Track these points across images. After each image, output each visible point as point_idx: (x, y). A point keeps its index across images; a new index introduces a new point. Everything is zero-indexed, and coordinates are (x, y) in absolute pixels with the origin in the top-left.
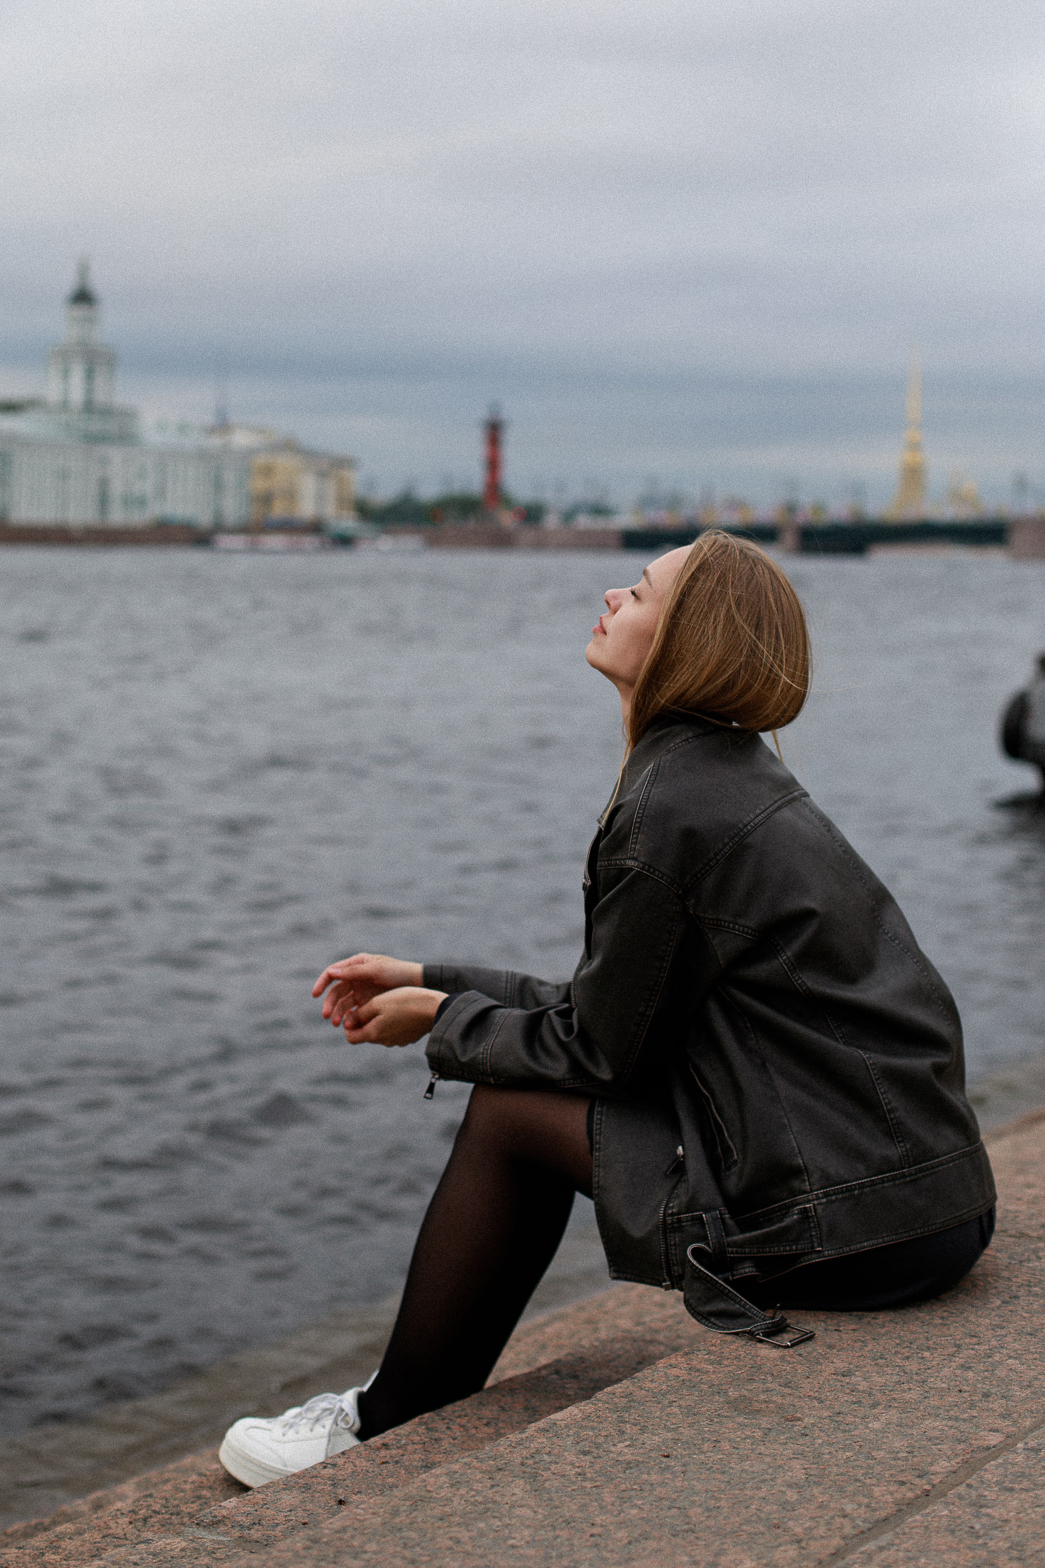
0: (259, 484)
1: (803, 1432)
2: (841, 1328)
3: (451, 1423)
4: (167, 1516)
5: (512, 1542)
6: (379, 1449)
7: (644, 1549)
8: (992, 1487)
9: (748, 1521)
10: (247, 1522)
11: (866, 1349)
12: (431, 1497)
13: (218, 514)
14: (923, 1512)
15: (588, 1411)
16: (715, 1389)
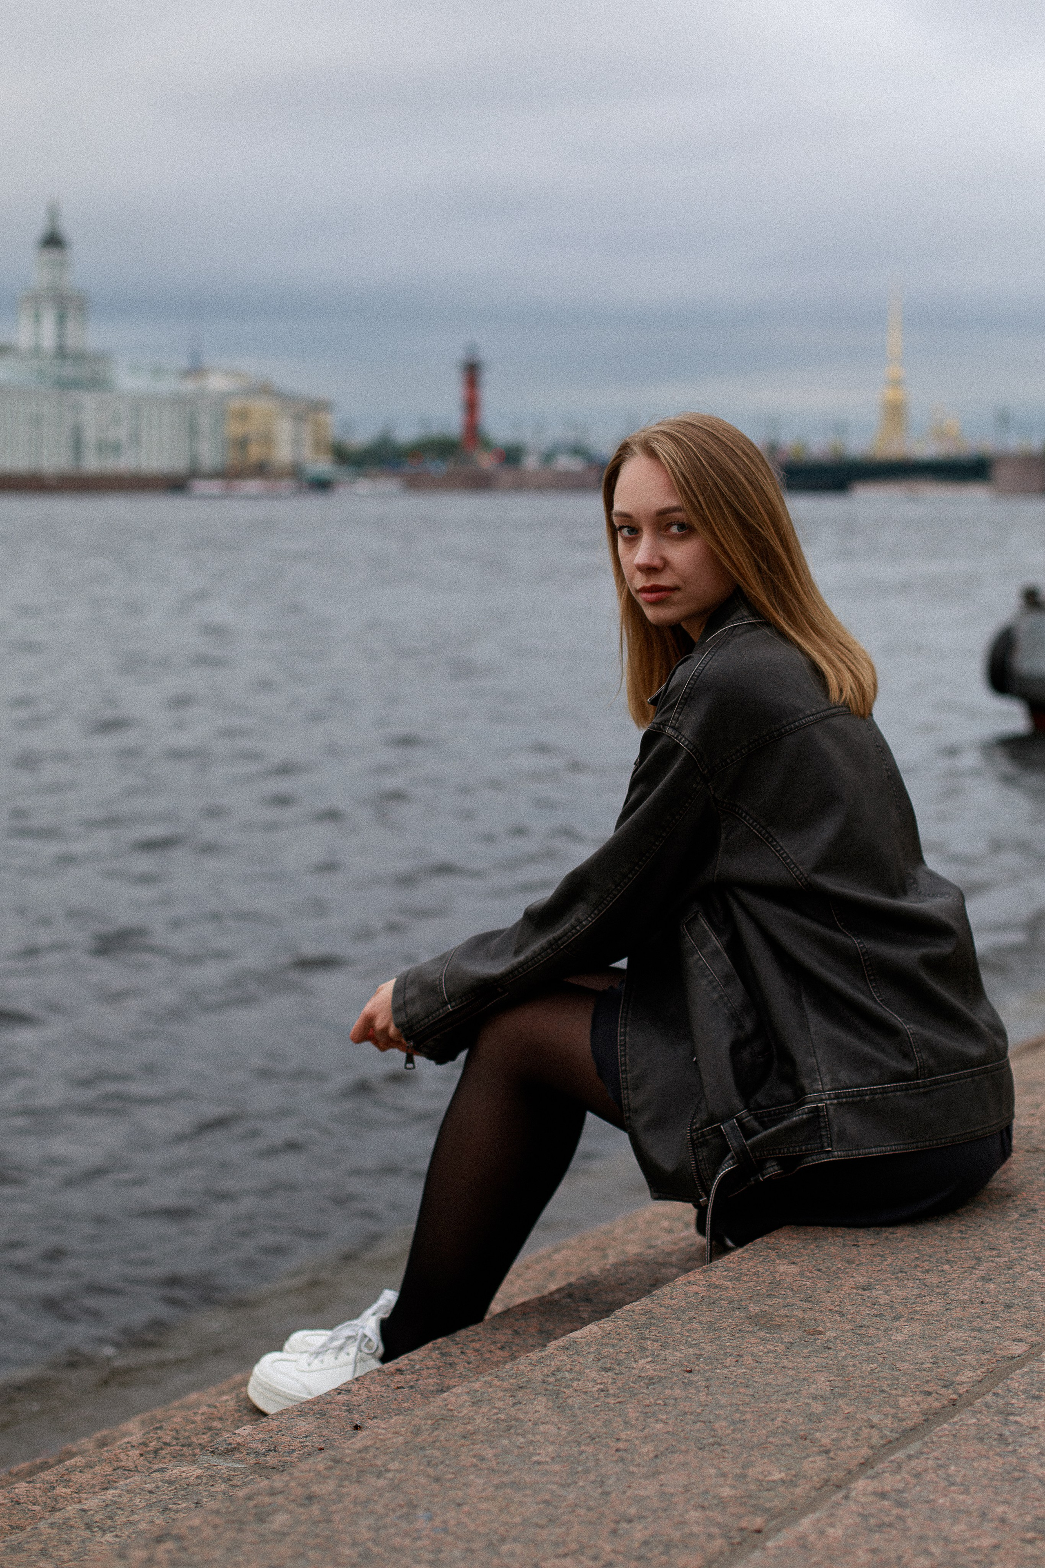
0: (235, 429)
1: (826, 1345)
2: (860, 1243)
3: (465, 1348)
4: (178, 1448)
5: (536, 1458)
6: (392, 1374)
7: (671, 1463)
8: (1018, 1395)
9: (774, 1434)
10: (262, 1449)
11: (886, 1263)
12: (453, 1416)
13: (194, 459)
14: (951, 1421)
15: (608, 1329)
16: (736, 1305)
